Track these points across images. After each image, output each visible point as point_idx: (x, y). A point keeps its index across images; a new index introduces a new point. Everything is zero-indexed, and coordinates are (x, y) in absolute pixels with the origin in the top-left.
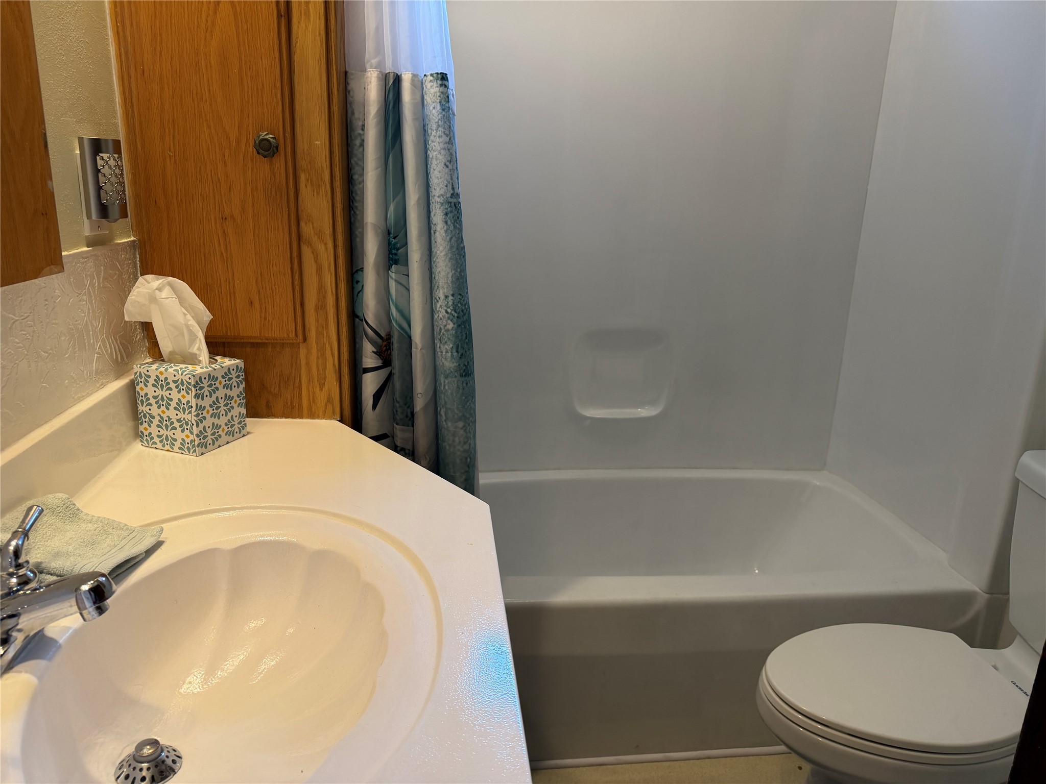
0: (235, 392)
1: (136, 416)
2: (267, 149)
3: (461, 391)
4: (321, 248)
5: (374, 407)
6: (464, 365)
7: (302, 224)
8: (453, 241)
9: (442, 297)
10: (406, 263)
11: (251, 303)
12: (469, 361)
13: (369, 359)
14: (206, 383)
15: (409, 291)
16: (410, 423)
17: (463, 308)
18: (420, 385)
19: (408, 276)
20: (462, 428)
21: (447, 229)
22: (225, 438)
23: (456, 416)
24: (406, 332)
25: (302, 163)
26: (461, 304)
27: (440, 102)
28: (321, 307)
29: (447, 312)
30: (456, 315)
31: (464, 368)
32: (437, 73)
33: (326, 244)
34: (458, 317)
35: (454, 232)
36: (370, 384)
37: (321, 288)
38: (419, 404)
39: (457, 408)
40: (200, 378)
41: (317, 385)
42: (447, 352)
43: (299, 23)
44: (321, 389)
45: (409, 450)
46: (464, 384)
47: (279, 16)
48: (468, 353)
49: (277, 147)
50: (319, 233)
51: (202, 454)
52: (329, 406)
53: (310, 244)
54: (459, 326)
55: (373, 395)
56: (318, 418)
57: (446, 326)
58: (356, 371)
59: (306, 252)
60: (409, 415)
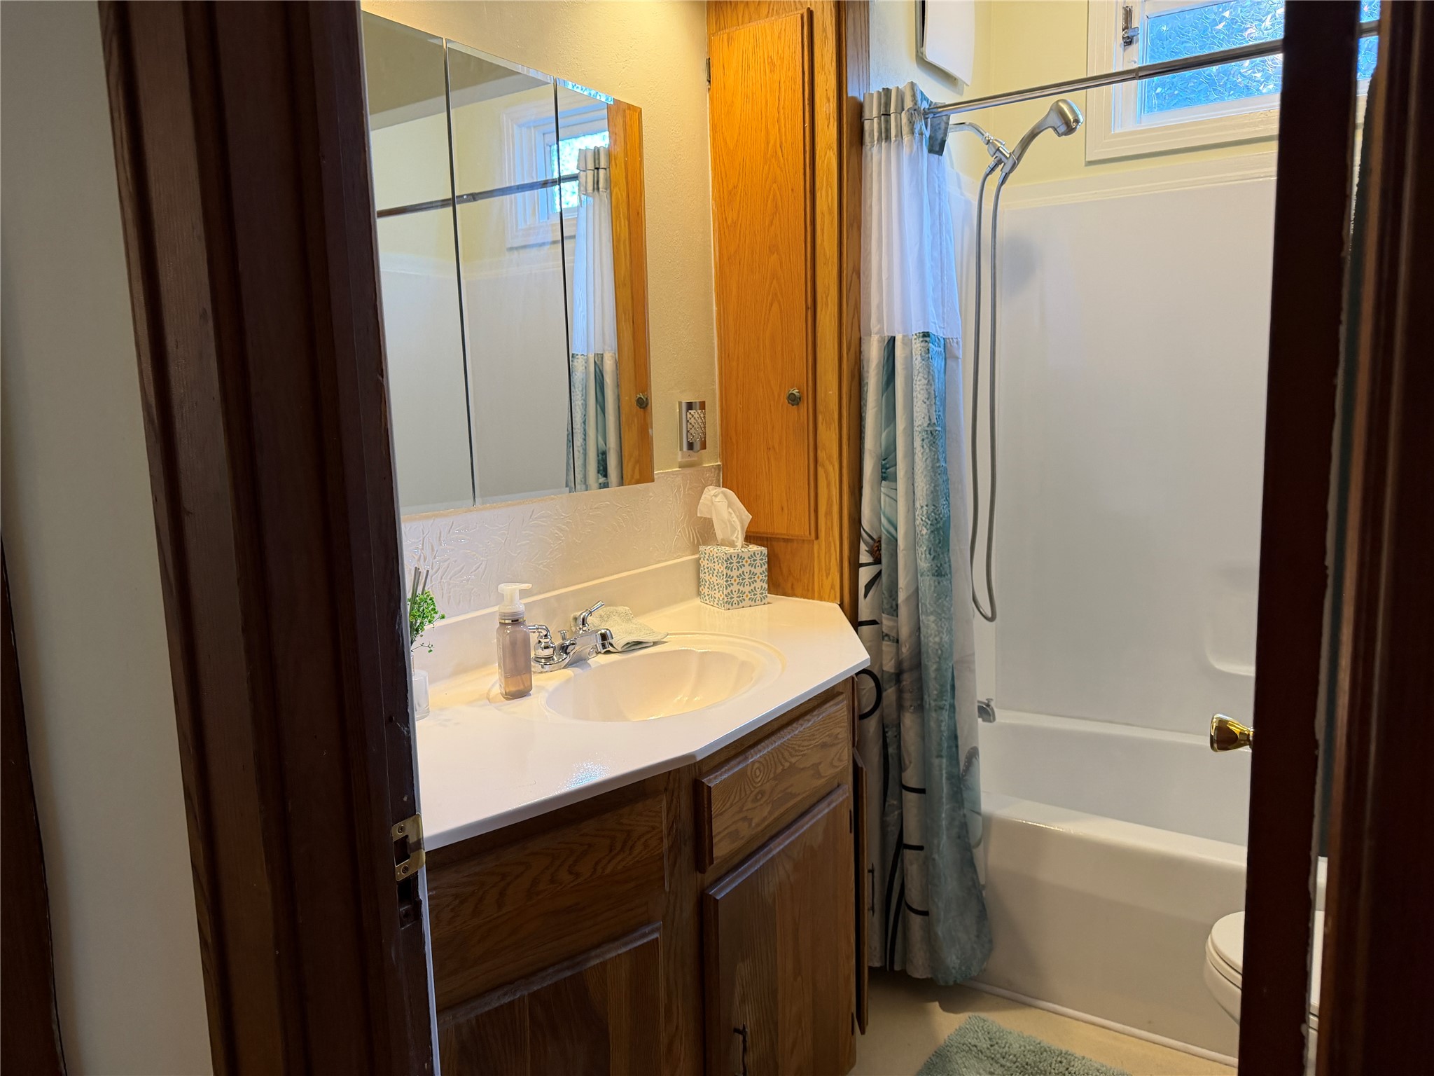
0: (758, 570)
2: (794, 400)
3: (933, 588)
4: (830, 469)
5: (866, 596)
6: (937, 566)
7: (819, 452)
8: (928, 461)
9: (919, 507)
10: (895, 480)
11: (782, 509)
12: (943, 563)
13: (865, 558)
14: (735, 560)
15: (897, 501)
16: (895, 614)
17: (937, 517)
18: (902, 582)
19: (896, 489)
20: (933, 622)
21: (924, 452)
22: (747, 602)
23: (928, 611)
24: (893, 536)
25: (820, 407)
26: (935, 514)
27: (921, 354)
28: (829, 513)
29: (922, 520)
30: (929, 522)
31: (937, 568)
32: (919, 333)
33: (833, 466)
34: (931, 524)
35: (929, 455)
36: (865, 575)
37: (829, 498)
38: (902, 596)
39: (930, 603)
40: (731, 556)
41: (825, 574)
42: (922, 554)
43: (821, 311)
44: (827, 578)
45: (894, 637)
46: (936, 583)
47: (807, 308)
48: (941, 556)
49: (800, 399)
50: (830, 458)
51: (729, 609)
52: (832, 591)
53: (823, 466)
54: (932, 532)
55: (865, 586)
56: (825, 601)
57: (921, 531)
58: (856, 566)
59: (821, 471)
60: (894, 607)
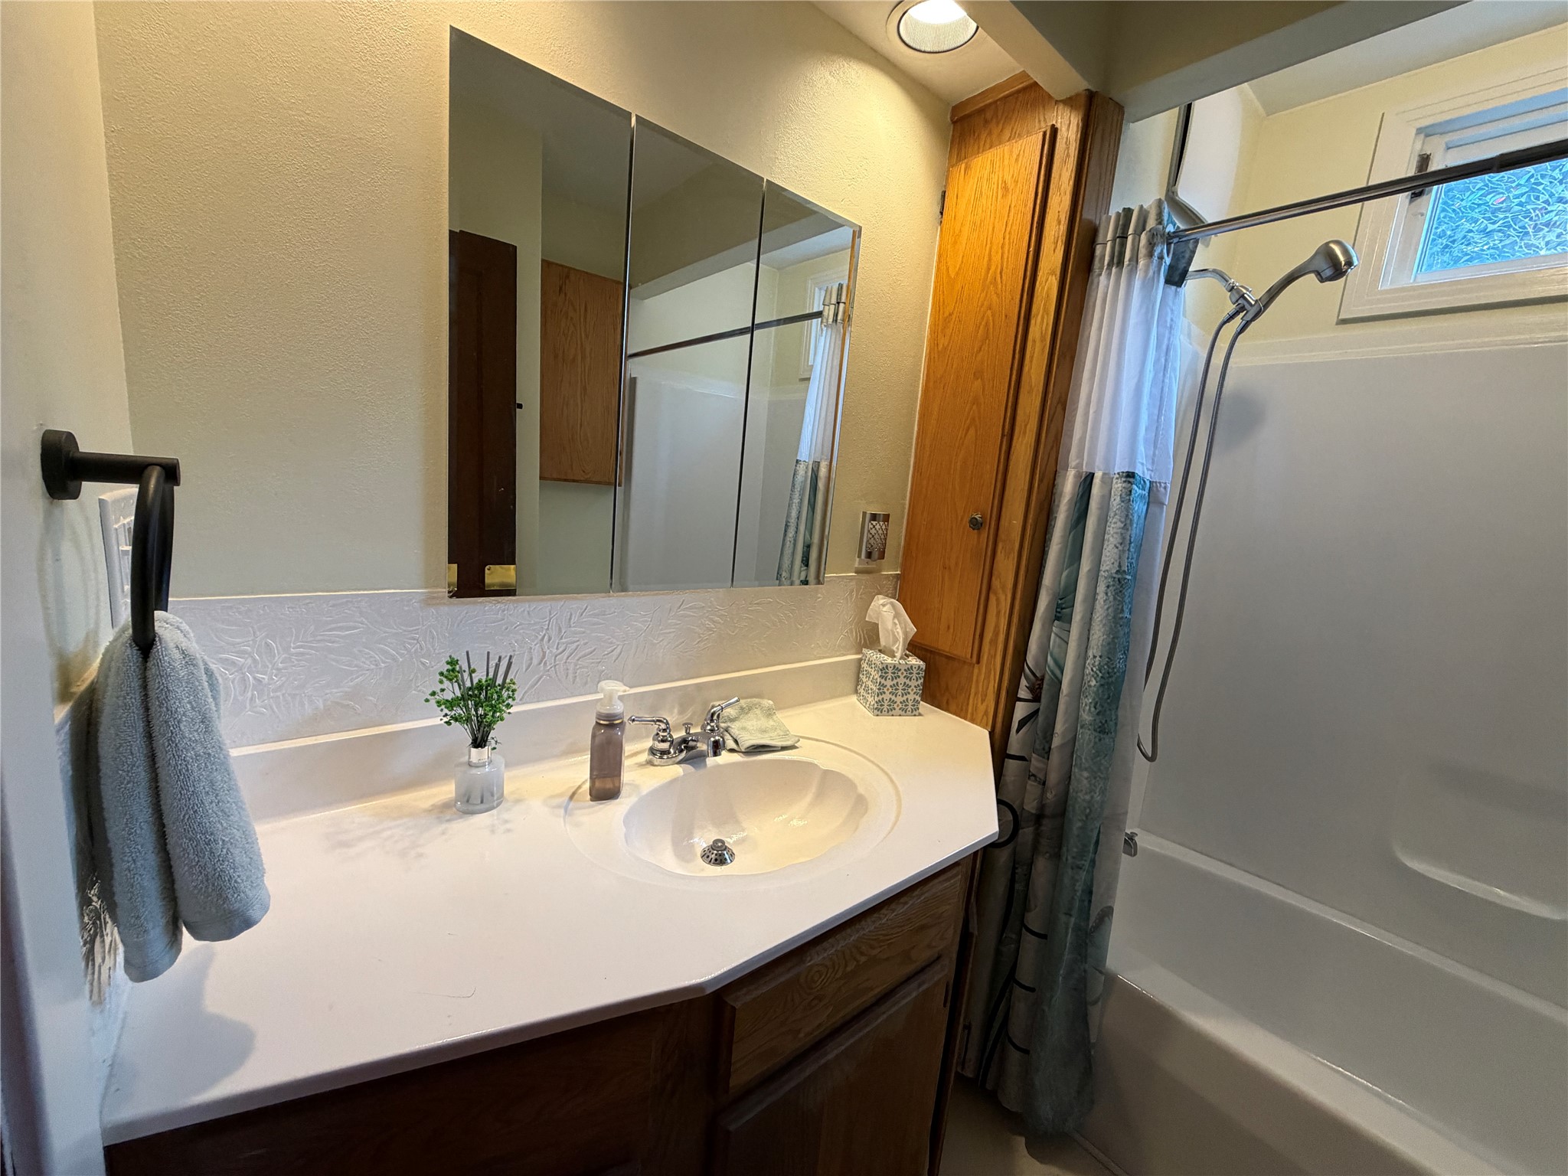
0: (913, 683)
1: (858, 681)
2: (976, 525)
3: (1092, 744)
4: (1002, 598)
5: (1018, 731)
6: (1101, 722)
7: (994, 578)
8: (1110, 610)
9: (1091, 656)
10: (1070, 622)
11: (949, 627)
12: (1108, 720)
13: (1023, 693)
14: (890, 670)
15: (1068, 644)
16: (1046, 756)
17: (1110, 671)
18: (1059, 727)
19: (1069, 632)
20: (1087, 779)
21: (1106, 600)
22: (897, 711)
23: (1083, 765)
24: (1057, 678)
25: (1002, 535)
26: (1109, 667)
27: (1121, 495)
28: (994, 642)
29: (1092, 670)
30: (1100, 675)
31: (1100, 724)
32: (1123, 472)
33: (1006, 595)
34: (1102, 677)
35: (1112, 603)
36: (1021, 711)
37: (997, 626)
38: (1056, 742)
39: (1086, 759)
40: (887, 666)
41: (980, 699)
42: (1086, 705)
43: (1018, 439)
44: (982, 703)
45: (1040, 779)
46: (1097, 740)
47: (1003, 436)
48: (1108, 712)
49: (981, 524)
50: (1003, 587)
51: (878, 715)
52: (985, 718)
53: (996, 594)
54: (1102, 685)
55: (1019, 721)
56: (976, 724)
57: (1089, 682)
58: (1013, 698)
59: (992, 598)
60: (1047, 749)
